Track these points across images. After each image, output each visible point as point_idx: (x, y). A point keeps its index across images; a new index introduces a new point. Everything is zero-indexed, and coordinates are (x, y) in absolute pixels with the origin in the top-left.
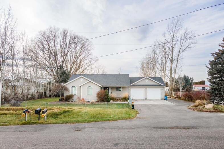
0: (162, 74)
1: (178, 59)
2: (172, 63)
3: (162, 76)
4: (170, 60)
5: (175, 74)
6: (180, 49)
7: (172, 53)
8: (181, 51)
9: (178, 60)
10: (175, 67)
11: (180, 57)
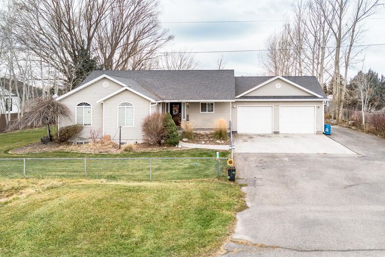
0: (316, 67)
1: (353, 31)
2: (339, 41)
3: (315, 72)
4: (335, 35)
5: (346, 68)
6: (359, 9)
7: (340, 18)
8: (361, 12)
9: (355, 33)
10: (348, 51)
11: (360, 27)
